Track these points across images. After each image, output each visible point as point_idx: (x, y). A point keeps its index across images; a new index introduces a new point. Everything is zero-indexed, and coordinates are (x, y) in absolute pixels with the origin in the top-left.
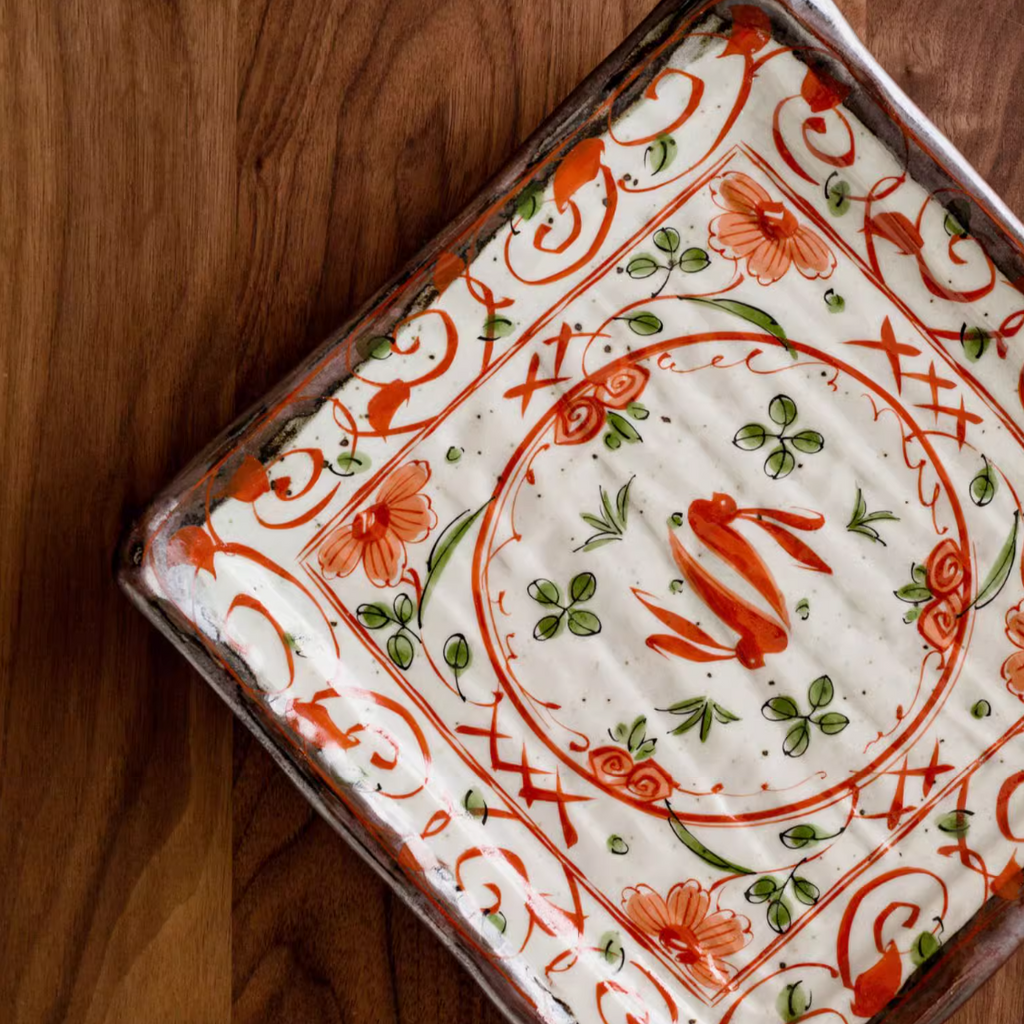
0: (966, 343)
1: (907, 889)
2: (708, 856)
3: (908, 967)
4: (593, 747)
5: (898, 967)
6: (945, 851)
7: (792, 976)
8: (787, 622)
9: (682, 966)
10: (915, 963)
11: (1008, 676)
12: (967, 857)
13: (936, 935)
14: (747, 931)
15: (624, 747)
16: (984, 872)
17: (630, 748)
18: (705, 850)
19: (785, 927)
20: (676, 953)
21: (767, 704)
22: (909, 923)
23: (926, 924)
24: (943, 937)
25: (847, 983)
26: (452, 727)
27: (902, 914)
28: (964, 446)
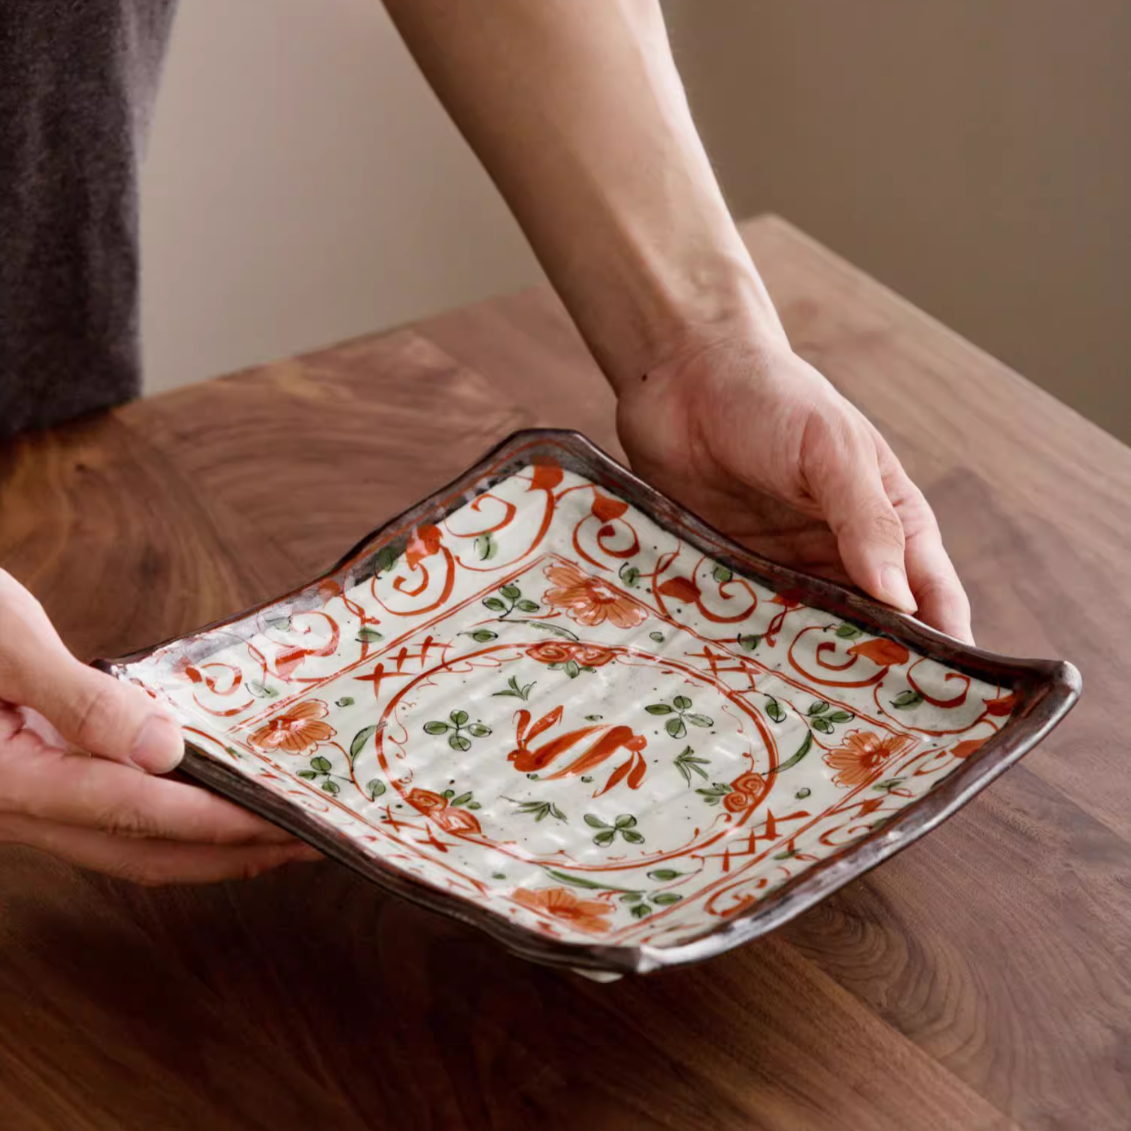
0: (370, 640)
1: (806, 658)
2: (802, 752)
3: (865, 638)
4: (725, 811)
5: (866, 644)
6: (772, 644)
7: (888, 708)
8: (607, 726)
9: (891, 756)
10: (861, 634)
11: (628, 625)
12: (774, 628)
13: (837, 628)
14: (857, 731)
15: (722, 797)
16: (783, 614)
17: (723, 794)
18: (797, 754)
19: (850, 714)
20: (882, 759)
21: (674, 736)
22: (830, 647)
23: (830, 636)
24: (838, 622)
25: (884, 672)
26: (725, 874)
27: (826, 656)
28: (451, 644)
